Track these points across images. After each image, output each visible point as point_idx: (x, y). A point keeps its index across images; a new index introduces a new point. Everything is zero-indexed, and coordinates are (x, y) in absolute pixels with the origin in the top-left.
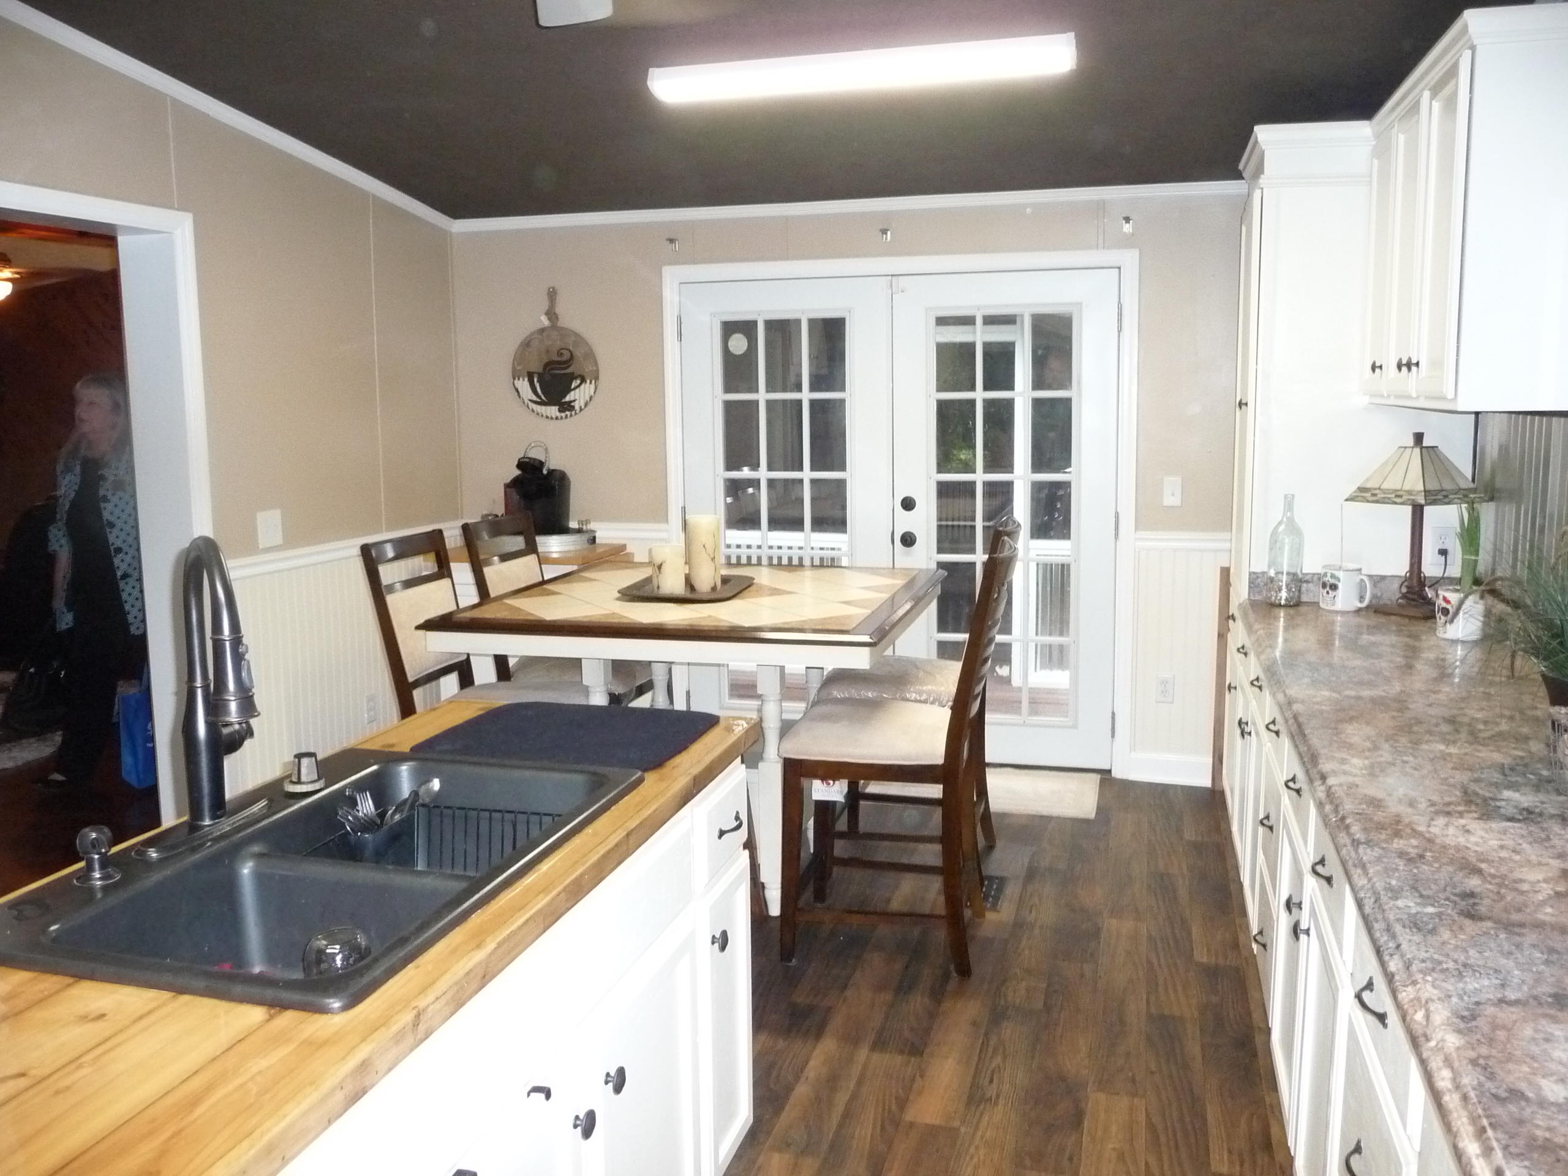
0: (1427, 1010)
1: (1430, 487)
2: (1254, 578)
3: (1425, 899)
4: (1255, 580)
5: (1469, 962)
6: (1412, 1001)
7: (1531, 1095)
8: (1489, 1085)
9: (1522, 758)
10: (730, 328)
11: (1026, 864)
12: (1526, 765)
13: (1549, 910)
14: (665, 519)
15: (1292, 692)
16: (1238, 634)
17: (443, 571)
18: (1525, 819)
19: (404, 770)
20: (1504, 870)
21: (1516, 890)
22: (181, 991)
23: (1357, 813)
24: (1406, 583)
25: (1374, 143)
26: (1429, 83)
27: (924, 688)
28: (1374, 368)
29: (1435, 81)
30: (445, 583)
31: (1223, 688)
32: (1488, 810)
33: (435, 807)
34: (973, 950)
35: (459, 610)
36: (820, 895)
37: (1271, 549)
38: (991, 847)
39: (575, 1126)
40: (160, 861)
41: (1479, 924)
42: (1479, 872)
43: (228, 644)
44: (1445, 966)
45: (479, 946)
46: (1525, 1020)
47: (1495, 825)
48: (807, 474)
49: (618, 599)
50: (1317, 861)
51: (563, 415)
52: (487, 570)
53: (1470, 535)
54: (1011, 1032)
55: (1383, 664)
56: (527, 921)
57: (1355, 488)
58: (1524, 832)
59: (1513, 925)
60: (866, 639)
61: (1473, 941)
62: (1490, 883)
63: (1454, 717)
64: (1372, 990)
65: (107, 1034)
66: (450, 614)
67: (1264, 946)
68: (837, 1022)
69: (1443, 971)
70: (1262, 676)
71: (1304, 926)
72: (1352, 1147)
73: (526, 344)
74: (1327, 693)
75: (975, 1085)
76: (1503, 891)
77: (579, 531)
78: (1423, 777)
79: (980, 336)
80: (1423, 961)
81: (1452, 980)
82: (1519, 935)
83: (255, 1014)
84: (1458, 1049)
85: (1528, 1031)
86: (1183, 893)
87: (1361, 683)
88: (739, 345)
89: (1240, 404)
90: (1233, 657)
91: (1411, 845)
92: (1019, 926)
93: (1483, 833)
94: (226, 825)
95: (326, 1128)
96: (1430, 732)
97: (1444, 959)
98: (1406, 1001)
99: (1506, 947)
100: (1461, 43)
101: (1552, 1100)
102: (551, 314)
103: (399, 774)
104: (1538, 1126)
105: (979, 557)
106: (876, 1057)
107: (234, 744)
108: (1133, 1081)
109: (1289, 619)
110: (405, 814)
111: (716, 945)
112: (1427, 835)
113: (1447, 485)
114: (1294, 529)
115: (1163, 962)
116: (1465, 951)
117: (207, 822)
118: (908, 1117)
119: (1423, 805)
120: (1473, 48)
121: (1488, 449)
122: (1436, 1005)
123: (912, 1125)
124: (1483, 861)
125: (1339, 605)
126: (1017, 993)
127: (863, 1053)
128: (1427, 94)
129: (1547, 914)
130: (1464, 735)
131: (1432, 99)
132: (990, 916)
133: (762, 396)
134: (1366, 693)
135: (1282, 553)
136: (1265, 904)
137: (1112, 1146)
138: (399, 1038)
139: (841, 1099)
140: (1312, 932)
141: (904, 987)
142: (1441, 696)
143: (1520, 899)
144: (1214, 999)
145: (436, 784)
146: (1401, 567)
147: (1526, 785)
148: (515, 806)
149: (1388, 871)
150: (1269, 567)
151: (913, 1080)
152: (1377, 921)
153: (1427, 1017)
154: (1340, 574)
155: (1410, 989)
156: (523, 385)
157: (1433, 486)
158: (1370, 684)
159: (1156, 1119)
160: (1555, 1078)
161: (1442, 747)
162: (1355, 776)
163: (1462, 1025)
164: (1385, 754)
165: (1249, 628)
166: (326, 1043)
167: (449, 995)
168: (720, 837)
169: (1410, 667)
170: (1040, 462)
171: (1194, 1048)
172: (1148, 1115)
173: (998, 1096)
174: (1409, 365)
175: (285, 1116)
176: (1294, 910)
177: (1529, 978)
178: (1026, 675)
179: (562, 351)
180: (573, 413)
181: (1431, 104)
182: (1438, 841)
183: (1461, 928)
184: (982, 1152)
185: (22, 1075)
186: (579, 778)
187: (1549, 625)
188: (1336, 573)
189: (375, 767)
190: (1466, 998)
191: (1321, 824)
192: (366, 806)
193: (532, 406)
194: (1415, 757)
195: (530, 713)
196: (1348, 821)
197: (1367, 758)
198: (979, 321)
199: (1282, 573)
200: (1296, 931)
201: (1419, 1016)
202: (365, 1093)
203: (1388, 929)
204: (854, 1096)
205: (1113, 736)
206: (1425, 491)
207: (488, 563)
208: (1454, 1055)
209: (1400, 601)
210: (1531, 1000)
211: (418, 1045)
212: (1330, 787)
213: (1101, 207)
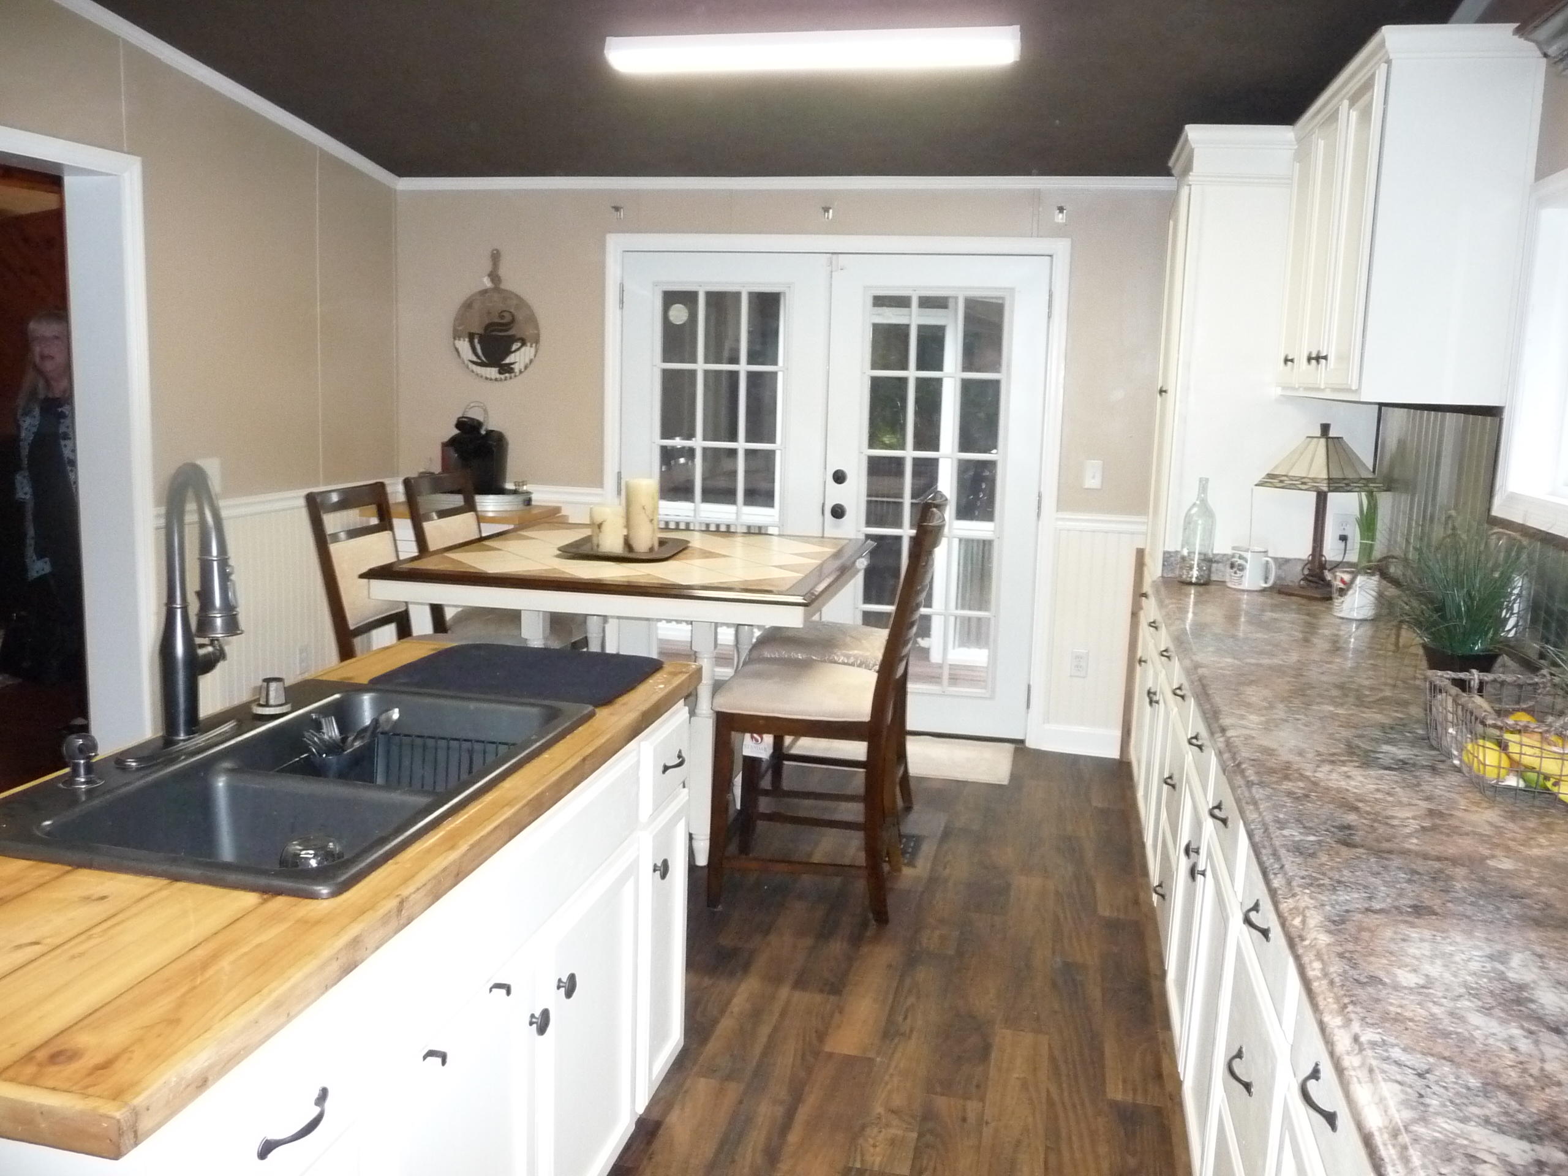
0: (1304, 916)
1: (1334, 475)
2: (1168, 557)
3: (1309, 830)
4: (1168, 559)
5: (1343, 879)
6: (1291, 910)
7: (1387, 981)
8: (1352, 972)
9: (1401, 719)
10: (671, 298)
11: (943, 825)
12: (1404, 725)
13: (1415, 841)
14: (600, 484)
15: (1198, 658)
16: (1151, 609)
17: (385, 524)
18: (1399, 769)
19: (367, 699)
20: (1378, 808)
21: (1387, 824)
22: (176, 878)
23: (1253, 760)
24: (1309, 566)
25: (1296, 147)
26: (1348, 93)
27: (851, 653)
28: (1286, 360)
29: (1353, 91)
30: (386, 535)
31: (1134, 661)
32: (1368, 761)
33: (394, 733)
34: (891, 900)
35: (399, 561)
36: (745, 848)
37: (1185, 529)
38: (908, 809)
39: (531, 1024)
40: (138, 769)
41: (1354, 850)
42: (1356, 809)
43: (215, 564)
44: (1322, 882)
45: (452, 848)
46: (1385, 925)
47: (1372, 773)
48: (741, 445)
49: (558, 556)
50: (1215, 805)
51: (503, 377)
52: (427, 526)
53: (1368, 522)
54: (923, 974)
55: (1282, 637)
56: (496, 828)
57: (1264, 475)
58: (1398, 779)
59: (1383, 852)
60: (800, 600)
61: (1347, 864)
62: (1366, 819)
63: (1344, 683)
64: (1258, 911)
65: (112, 911)
66: (391, 565)
67: (1163, 896)
68: (761, 962)
69: (1319, 886)
70: (1172, 648)
71: (1201, 867)
72: (1234, 1053)
73: (468, 305)
74: (1229, 660)
75: (890, 1021)
76: (1376, 825)
77: (515, 492)
78: (1313, 732)
79: (915, 319)
80: (1303, 878)
81: (1327, 893)
82: (1386, 859)
83: (250, 899)
84: (1329, 945)
85: (1389, 933)
86: (1090, 855)
87: (1262, 653)
88: (679, 314)
89: (1162, 391)
90: (1144, 631)
91: (1298, 787)
92: (933, 881)
93: (1361, 779)
94: (200, 740)
95: (323, 993)
96: (1320, 695)
97: (1321, 877)
98: (1286, 910)
99: (1376, 868)
100: (1379, 56)
101: (1405, 985)
102: (494, 276)
103: (362, 702)
104: (1391, 1004)
105: (907, 532)
106: (797, 995)
107: (208, 665)
108: (1038, 1019)
109: (1198, 595)
110: (366, 741)
111: (658, 873)
112: (1313, 779)
113: (1350, 474)
114: (1207, 511)
115: (1069, 915)
116: (1339, 870)
117: (182, 736)
118: (827, 1049)
119: (1310, 755)
120: (1389, 62)
121: (1388, 440)
122: (1312, 912)
123: (830, 1055)
124: (1360, 801)
125: (1246, 585)
126: (930, 939)
127: (784, 992)
128: (1346, 103)
129: (1413, 843)
130: (1351, 700)
131: (1350, 108)
132: (907, 871)
133: (701, 366)
134: (1266, 661)
135: (1195, 534)
136: (1166, 858)
137: (1017, 1075)
138: (385, 920)
139: (765, 1031)
140: (1209, 873)
141: (825, 932)
142: (1334, 667)
143: (1390, 831)
144: (1116, 950)
145: (395, 714)
146: (1303, 550)
147: (1403, 741)
148: (471, 735)
149: (1276, 807)
150: (1183, 547)
151: (832, 1016)
152: (1264, 847)
153: (1304, 922)
154: (1248, 556)
155: (1290, 900)
156: (464, 345)
157: (1336, 474)
158: (1271, 655)
159: (1057, 1053)
160: (1409, 968)
161: (1331, 708)
162: (1253, 729)
163: (1333, 927)
164: (1280, 711)
165: (1161, 604)
166: (318, 922)
167: (428, 887)
168: (664, 772)
169: (1306, 640)
170: (966, 442)
171: (1095, 992)
172: (1050, 1047)
173: (911, 1031)
174: (1318, 358)
175: (289, 978)
176: (1192, 854)
177: (1393, 892)
178: (945, 649)
179: (505, 314)
180: (513, 375)
181: (1349, 114)
182: (1322, 784)
183: (1337, 853)
184: (896, 1080)
185: (36, 943)
186: (535, 710)
187: (1431, 600)
188: (1244, 554)
189: (337, 696)
190: (1337, 907)
191: (1220, 772)
192: (332, 731)
193: (471, 366)
194: (1306, 715)
195: (482, 653)
196: (1244, 766)
197: (1263, 716)
198: (915, 303)
199: (1194, 553)
200: (1193, 872)
201: (1297, 922)
202: (356, 966)
203: (1275, 854)
204: (776, 1029)
205: (1028, 706)
206: (1329, 479)
207: (428, 518)
208: (1324, 951)
209: (1302, 582)
210: (1393, 909)
211: (402, 929)
212: (1229, 738)
213: (1036, 196)
